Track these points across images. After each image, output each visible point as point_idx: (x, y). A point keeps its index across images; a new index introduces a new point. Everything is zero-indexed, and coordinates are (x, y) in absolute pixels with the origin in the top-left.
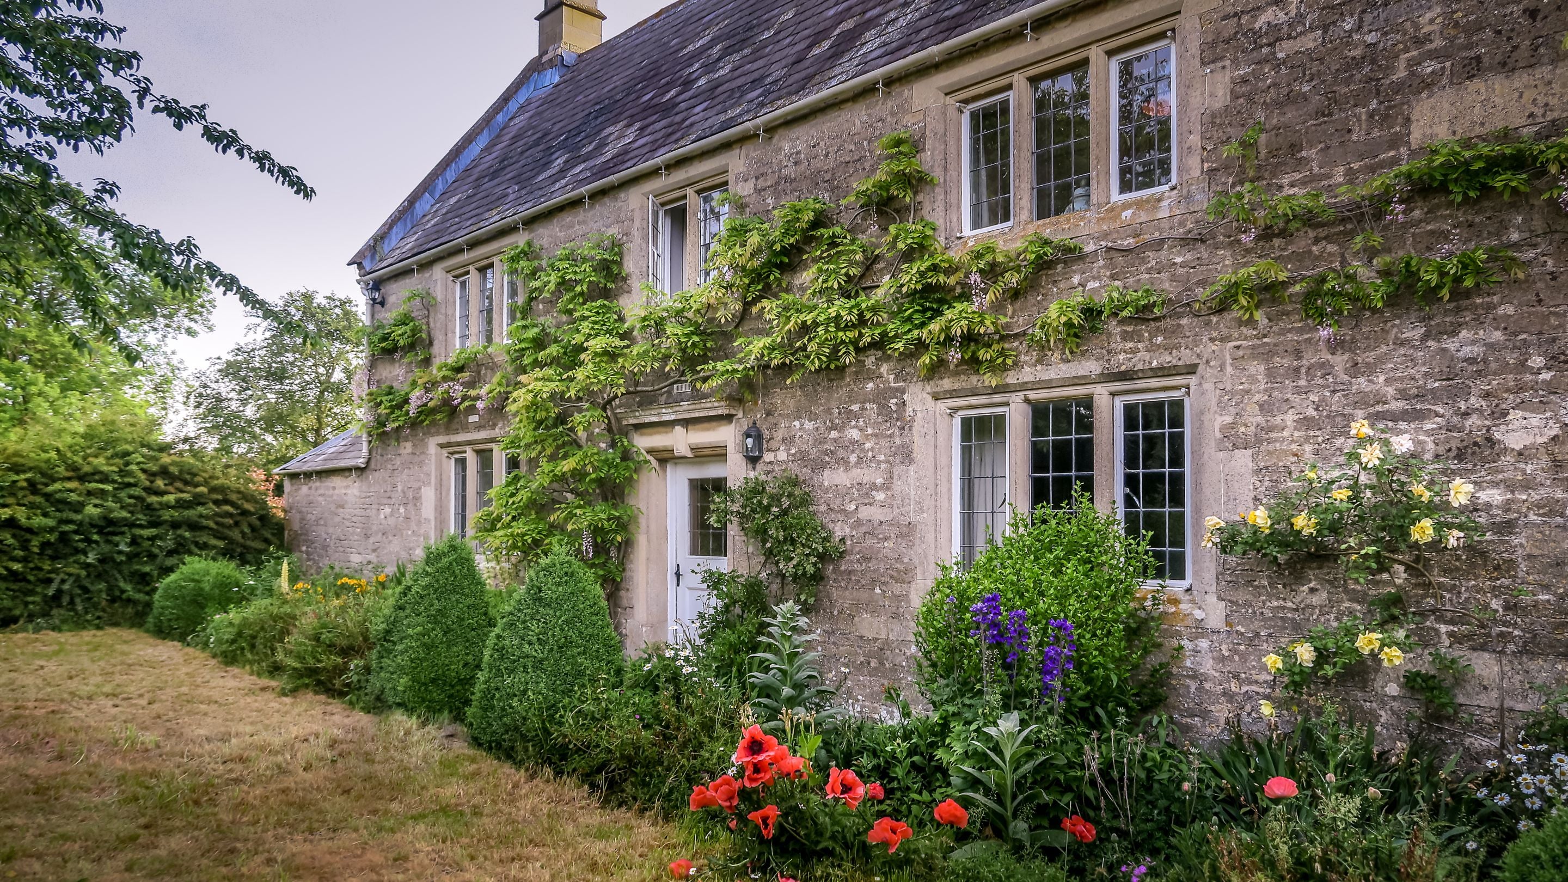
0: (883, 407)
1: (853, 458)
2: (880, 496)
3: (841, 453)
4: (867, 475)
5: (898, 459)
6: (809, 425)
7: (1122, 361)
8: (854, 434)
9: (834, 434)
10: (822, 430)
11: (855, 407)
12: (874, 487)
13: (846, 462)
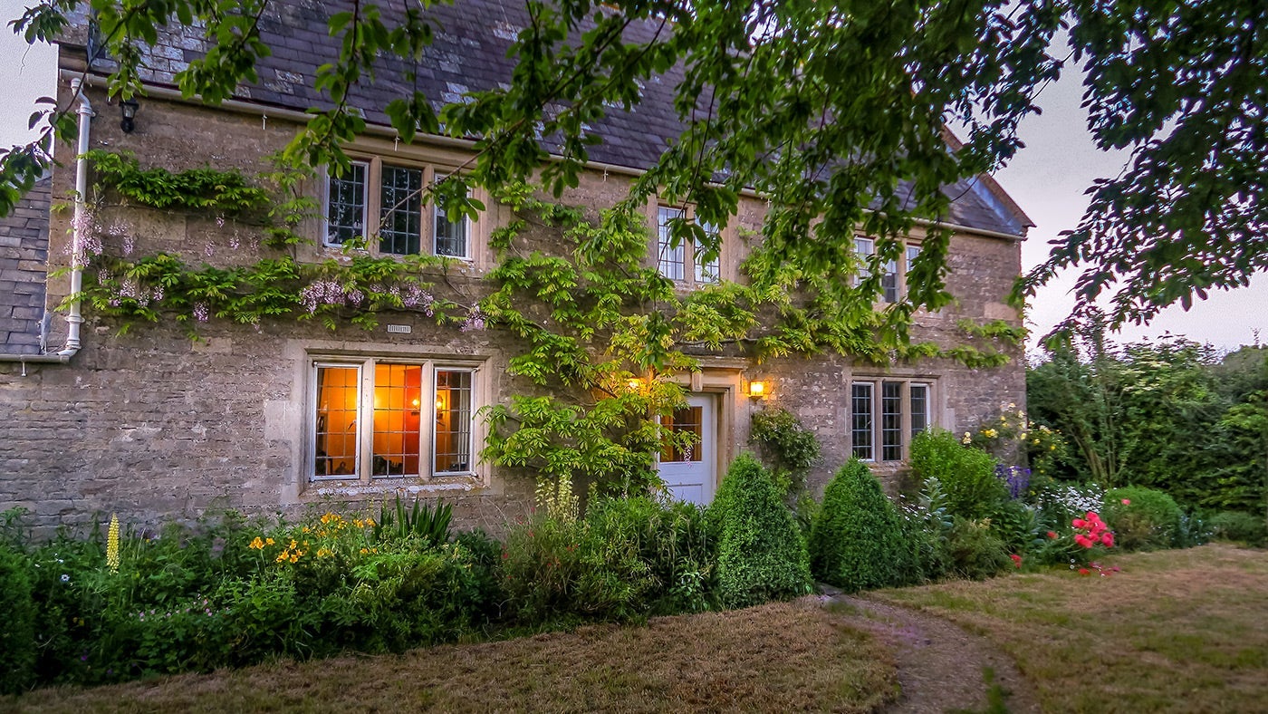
0: (831, 377)
1: (816, 402)
2: (831, 422)
3: (810, 399)
4: (822, 411)
5: (839, 404)
6: (790, 381)
7: (922, 371)
8: (816, 389)
9: (805, 388)
10: (799, 384)
11: (817, 375)
12: (827, 418)
13: (812, 404)
